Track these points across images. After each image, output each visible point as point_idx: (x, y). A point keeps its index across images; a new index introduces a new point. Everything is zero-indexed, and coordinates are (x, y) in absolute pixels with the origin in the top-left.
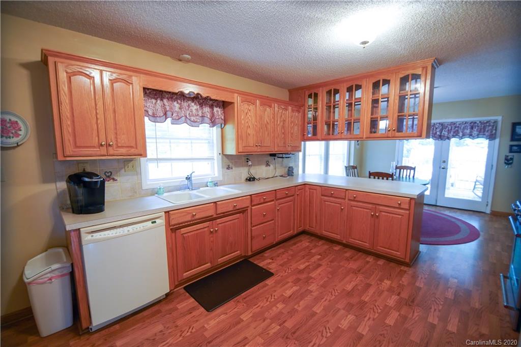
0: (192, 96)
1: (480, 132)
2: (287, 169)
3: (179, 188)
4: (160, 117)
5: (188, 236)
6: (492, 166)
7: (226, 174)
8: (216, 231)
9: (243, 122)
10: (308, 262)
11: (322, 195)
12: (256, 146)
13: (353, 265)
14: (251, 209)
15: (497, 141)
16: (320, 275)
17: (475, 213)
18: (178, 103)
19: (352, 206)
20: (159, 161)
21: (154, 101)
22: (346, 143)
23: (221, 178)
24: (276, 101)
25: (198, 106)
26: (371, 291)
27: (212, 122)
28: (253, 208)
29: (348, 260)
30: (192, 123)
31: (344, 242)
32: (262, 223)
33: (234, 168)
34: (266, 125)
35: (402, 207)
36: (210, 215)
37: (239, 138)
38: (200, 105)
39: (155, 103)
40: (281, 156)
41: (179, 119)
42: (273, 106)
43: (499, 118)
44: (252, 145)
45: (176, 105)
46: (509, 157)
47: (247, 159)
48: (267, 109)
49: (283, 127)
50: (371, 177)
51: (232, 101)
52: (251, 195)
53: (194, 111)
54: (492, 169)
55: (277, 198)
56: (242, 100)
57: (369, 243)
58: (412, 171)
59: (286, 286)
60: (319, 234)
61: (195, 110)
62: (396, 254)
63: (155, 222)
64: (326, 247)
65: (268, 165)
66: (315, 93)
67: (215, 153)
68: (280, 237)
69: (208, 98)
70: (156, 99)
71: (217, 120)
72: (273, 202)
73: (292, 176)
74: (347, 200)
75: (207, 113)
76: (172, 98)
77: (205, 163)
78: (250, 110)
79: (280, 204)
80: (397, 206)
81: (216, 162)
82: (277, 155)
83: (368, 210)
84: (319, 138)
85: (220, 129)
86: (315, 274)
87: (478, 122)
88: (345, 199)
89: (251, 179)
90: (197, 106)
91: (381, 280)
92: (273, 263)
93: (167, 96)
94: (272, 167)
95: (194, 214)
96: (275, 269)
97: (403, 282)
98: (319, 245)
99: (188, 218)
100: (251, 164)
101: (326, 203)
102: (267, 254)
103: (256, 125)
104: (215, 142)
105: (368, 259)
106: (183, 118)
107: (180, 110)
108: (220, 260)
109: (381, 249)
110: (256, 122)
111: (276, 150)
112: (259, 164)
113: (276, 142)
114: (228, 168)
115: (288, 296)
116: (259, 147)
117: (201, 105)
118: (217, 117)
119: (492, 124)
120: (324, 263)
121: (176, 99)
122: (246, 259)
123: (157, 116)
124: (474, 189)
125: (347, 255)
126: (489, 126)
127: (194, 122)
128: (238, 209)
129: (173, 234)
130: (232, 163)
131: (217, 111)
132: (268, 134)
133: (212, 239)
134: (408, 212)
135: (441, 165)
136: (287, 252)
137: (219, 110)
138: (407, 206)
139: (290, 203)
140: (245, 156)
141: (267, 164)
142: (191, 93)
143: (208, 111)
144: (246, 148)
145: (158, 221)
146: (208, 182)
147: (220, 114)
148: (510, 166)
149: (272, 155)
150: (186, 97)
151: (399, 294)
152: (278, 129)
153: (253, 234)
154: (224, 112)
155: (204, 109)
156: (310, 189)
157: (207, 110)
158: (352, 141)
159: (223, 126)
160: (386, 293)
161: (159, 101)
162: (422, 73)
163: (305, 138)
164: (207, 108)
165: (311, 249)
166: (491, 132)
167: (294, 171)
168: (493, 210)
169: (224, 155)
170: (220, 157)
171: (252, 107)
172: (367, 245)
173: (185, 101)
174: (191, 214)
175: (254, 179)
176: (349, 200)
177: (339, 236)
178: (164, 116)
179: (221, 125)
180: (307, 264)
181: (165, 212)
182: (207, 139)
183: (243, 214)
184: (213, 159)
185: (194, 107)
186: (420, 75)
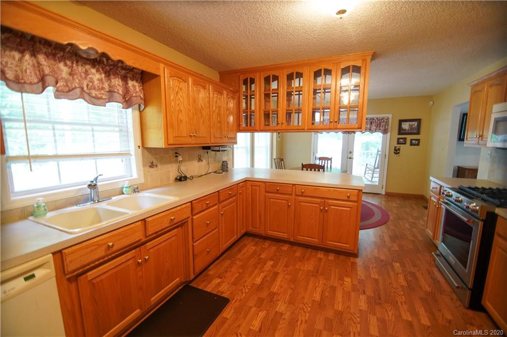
0: (93, 57)
1: (377, 127)
2: (220, 164)
3: (76, 201)
4: (31, 84)
5: (101, 281)
6: (385, 155)
7: (149, 174)
8: (146, 260)
9: (173, 104)
10: (263, 272)
11: (266, 192)
12: (191, 136)
13: (309, 266)
14: (192, 219)
15: (389, 134)
16: (281, 287)
17: (375, 195)
18: (66, 65)
19: (300, 202)
20: (32, 160)
21: (17, 55)
22: (268, 134)
23: (142, 181)
24: (210, 81)
25: (103, 75)
26: (339, 295)
27: (126, 101)
28: (195, 217)
29: (302, 261)
30: (92, 99)
31: (292, 240)
32: (205, 235)
33: (159, 166)
34: (200, 110)
35: (351, 199)
36: (137, 240)
37: (168, 126)
38: (105, 73)
39: (20, 60)
40: (217, 148)
41: (70, 91)
42: (207, 87)
43: (390, 116)
44: (185, 135)
45: (63, 69)
46: (397, 148)
47: (176, 153)
48: (202, 90)
49: (219, 114)
50: (304, 169)
51: (157, 73)
52: (191, 202)
53: (96, 82)
54: (385, 157)
55: (221, 200)
56: (170, 73)
57: (318, 239)
58: (329, 162)
59: (250, 315)
60: (264, 235)
61: (98, 80)
62: (346, 246)
63: (33, 276)
64: (274, 248)
65: (200, 160)
66: (251, 78)
67: (132, 145)
68: (224, 246)
69: (120, 64)
70: (22, 52)
71: (134, 99)
72: (216, 207)
73: (227, 171)
74: (294, 195)
75: (118, 88)
76: (54, 55)
77: (118, 160)
78: (181, 89)
79: (224, 207)
80: (346, 199)
81: (133, 158)
82: (212, 148)
83: (317, 205)
84: (257, 129)
85: (137, 113)
86: (276, 287)
87: (376, 119)
88: (291, 195)
89: (181, 179)
90: (100, 74)
91: (341, 279)
92: (224, 282)
93: (44, 50)
94: (204, 162)
95: (111, 244)
96: (229, 292)
97: (360, 276)
98: (266, 247)
99: (101, 253)
100: (181, 159)
101: (271, 200)
102: (212, 271)
103: (189, 109)
104: (131, 130)
105: (319, 256)
106: (78, 91)
107: (71, 78)
108: (154, 299)
109: (331, 244)
110: (189, 105)
111: (213, 141)
112: (190, 159)
113: (212, 131)
114: (152, 166)
115: (257, 330)
116: (193, 138)
117: (108, 74)
118: (134, 95)
119: (385, 121)
120: (279, 269)
121: (63, 59)
122: (186, 285)
123: (25, 83)
124: (365, 174)
125: (298, 254)
126: (384, 122)
127: (96, 98)
128: (176, 224)
129: (73, 285)
130: (157, 159)
131: (134, 86)
132: (203, 122)
133: (140, 273)
134: (356, 204)
135: (348, 156)
136: (235, 264)
137: (136, 84)
138: (355, 199)
139: (232, 205)
140: (172, 149)
141: (200, 158)
142: (91, 52)
143: (119, 85)
144: (178, 139)
145: (39, 273)
146: (123, 188)
147: (138, 90)
148: (398, 155)
149: (204, 148)
150: (81, 57)
151: (364, 293)
152: (214, 117)
153: (195, 252)
154: (143, 89)
155: (113, 81)
156: (251, 186)
157: (117, 83)
158: (274, 133)
159: (142, 107)
160: (353, 294)
161: (27, 57)
162: (362, 64)
163: (241, 129)
164: (117, 79)
165: (260, 255)
166: (385, 127)
167: (229, 166)
168: (387, 191)
169: (144, 148)
170: (140, 151)
171: (183, 85)
172: (315, 241)
173: (80, 63)
174: (106, 246)
175: (185, 178)
176: (297, 195)
177: (286, 234)
178: (40, 84)
179: (140, 105)
180: (262, 275)
181: (54, 254)
182: (118, 126)
183: (182, 227)
184: (129, 154)
185: (96, 76)
186: (360, 67)
